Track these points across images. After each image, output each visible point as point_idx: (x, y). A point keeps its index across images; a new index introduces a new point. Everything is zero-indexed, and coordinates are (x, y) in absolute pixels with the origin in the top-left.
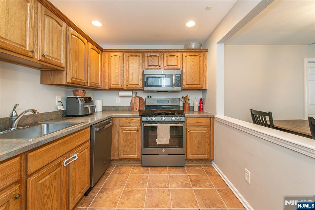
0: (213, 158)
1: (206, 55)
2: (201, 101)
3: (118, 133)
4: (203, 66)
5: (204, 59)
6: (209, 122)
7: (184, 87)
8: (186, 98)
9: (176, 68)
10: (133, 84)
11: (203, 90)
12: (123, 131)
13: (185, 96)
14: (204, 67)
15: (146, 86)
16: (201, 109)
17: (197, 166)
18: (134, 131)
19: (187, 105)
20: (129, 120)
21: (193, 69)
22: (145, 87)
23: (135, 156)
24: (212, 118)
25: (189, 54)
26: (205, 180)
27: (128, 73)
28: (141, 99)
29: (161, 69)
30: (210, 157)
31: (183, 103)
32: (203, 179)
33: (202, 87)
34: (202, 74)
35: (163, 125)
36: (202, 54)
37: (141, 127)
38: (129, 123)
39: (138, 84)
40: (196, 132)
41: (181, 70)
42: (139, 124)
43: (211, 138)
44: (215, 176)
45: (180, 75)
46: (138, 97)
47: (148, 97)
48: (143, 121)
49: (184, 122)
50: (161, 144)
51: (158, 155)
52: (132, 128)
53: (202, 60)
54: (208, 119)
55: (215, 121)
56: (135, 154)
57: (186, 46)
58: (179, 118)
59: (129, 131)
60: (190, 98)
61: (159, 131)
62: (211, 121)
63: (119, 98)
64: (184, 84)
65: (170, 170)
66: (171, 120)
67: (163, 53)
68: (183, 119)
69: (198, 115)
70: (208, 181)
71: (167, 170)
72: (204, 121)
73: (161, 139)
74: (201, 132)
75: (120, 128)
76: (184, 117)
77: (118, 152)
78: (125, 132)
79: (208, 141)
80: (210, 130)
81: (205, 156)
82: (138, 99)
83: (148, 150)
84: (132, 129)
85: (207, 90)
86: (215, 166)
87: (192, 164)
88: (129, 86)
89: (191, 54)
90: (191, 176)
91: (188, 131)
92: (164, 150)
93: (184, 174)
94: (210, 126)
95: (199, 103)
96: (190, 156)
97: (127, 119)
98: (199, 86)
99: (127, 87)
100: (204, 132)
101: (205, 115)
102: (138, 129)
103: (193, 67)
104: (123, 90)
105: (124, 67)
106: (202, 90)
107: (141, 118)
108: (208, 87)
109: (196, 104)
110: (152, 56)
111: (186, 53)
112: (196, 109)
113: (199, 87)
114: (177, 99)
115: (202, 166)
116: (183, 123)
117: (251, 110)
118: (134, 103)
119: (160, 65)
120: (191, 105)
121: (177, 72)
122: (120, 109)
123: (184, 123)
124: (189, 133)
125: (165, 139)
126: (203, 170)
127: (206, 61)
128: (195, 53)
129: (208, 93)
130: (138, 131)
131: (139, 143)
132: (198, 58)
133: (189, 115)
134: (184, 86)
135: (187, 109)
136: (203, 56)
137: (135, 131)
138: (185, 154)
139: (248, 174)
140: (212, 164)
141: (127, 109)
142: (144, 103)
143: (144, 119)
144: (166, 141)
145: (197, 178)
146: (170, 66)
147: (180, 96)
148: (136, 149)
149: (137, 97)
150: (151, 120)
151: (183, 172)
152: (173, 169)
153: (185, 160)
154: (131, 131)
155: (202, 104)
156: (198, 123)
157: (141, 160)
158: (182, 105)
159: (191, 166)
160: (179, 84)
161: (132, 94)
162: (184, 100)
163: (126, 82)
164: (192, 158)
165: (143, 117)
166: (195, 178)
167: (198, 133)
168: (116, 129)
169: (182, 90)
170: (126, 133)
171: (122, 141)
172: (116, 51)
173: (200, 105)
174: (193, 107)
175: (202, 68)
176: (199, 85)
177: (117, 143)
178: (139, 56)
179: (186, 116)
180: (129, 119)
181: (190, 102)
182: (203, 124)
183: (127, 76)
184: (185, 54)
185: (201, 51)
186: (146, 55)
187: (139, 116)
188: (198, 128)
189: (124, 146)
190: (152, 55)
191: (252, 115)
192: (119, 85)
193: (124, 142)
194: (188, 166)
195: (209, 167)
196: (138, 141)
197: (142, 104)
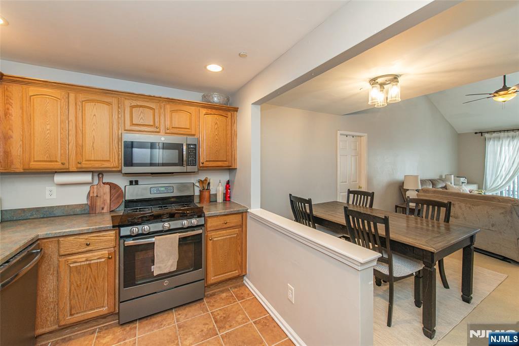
0: (246, 272)
1: (235, 116)
2: (228, 185)
3: (55, 272)
4: (231, 132)
5: (233, 122)
6: (241, 220)
7: (201, 165)
8: (204, 182)
9: (187, 133)
10: (94, 161)
11: (231, 169)
12: (71, 265)
13: (203, 179)
14: (233, 134)
15: (126, 165)
16: (227, 197)
17: (222, 292)
18: (99, 261)
19: (206, 194)
20: (86, 239)
21: (217, 137)
22: (124, 166)
23: (104, 310)
24: (244, 214)
25: (209, 111)
26: (237, 312)
27: (81, 135)
28: (113, 187)
29: (159, 132)
30: (242, 271)
31: (200, 191)
32: (234, 312)
33: (230, 165)
34: (230, 145)
35: (166, 238)
36: (229, 114)
37: (117, 249)
38: (88, 245)
39: (109, 161)
40: (222, 238)
41: (196, 137)
42: (113, 244)
43: (244, 242)
44: (249, 300)
45: (196, 145)
46: (107, 183)
47: (131, 183)
48: (122, 237)
49: (203, 225)
50: (161, 272)
51: (156, 293)
52: (96, 254)
53: (230, 124)
54: (240, 216)
55: (248, 218)
56: (103, 307)
57: (204, 97)
58: (194, 221)
59: (88, 263)
60: (212, 182)
61: (158, 251)
62: (244, 217)
63: (54, 189)
64: (201, 161)
65: (179, 314)
66: (181, 226)
67: (162, 104)
68: (201, 221)
69: (225, 212)
70: (240, 312)
71: (174, 315)
72: (234, 220)
73: (161, 265)
74: (229, 238)
75: (62, 259)
76: (203, 218)
77: (55, 314)
78: (76, 267)
79: (239, 249)
80: (242, 231)
81: (234, 272)
82: (108, 187)
83: (132, 291)
84: (95, 256)
85: (236, 169)
86: (248, 284)
87: (215, 291)
88: (86, 164)
89: (214, 111)
90: (215, 313)
91: (210, 240)
92: (166, 282)
93: (204, 313)
94: (241, 226)
95: (225, 188)
96: (212, 279)
97: (81, 237)
98: (225, 163)
99: (79, 165)
100: (234, 237)
101: (236, 209)
102: (109, 254)
103: (216, 133)
104: (67, 172)
105: (70, 123)
106: (229, 169)
107: (118, 231)
108: (238, 165)
109: (221, 190)
110: (141, 106)
111: (205, 109)
112: (220, 199)
113: (226, 165)
114: (188, 185)
115: (231, 288)
116: (201, 229)
117: (290, 195)
118: (97, 196)
119: (157, 124)
120: (212, 192)
121: (191, 140)
122: (57, 213)
123: (203, 228)
124: (211, 241)
125: (170, 263)
126: (232, 296)
127: (235, 125)
128: (221, 111)
129: (239, 175)
130: (109, 258)
131: (112, 280)
132: (224, 119)
133: (211, 214)
134: (203, 163)
135: (205, 200)
136: (231, 117)
137: (103, 260)
138: (205, 279)
139: (292, 291)
140: (244, 281)
141: (78, 210)
142: (121, 194)
143: (125, 231)
144: (172, 266)
145: (224, 314)
146: (176, 128)
147: (194, 180)
148: (104, 295)
149: (104, 183)
150: (140, 232)
151: (202, 310)
152: (184, 309)
153: (205, 287)
154: (92, 262)
155: (230, 189)
156: (226, 223)
157: (119, 313)
158: (197, 193)
159: (214, 294)
160: (193, 160)
161: (92, 178)
162: (201, 185)
163: (76, 154)
164: (216, 281)
165: (122, 229)
166: (221, 313)
167: (225, 239)
168: (49, 265)
169: (198, 170)
170: (79, 268)
171: (68, 286)
172: (46, 84)
173: (227, 191)
174: (215, 195)
175: (229, 135)
176: (226, 161)
177: (52, 297)
178: (109, 104)
179: (206, 216)
180: (86, 236)
181: (211, 187)
182: (232, 225)
183: (80, 142)
184: (204, 111)
185: (230, 109)
186: (128, 103)
187: (113, 227)
188: (224, 232)
189: (74, 296)
190: (139, 104)
191: (291, 201)
192: (56, 161)
193: (73, 288)
194: (209, 296)
195: (241, 288)
196: (110, 279)
197: (117, 198)
